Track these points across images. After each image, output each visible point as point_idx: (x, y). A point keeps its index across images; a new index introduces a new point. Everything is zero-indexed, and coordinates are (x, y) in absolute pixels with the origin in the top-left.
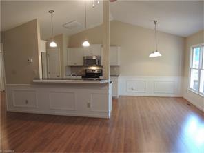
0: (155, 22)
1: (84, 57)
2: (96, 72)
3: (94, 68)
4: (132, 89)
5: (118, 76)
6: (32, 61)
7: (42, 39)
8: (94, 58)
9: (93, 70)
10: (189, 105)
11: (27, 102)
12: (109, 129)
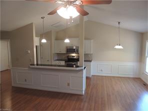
0: (119, 23)
1: (67, 47)
2: (75, 58)
3: (74, 55)
4: (102, 70)
5: (91, 61)
6: (29, 52)
7: (36, 36)
8: (74, 48)
9: (73, 56)
10: (145, 85)
11: (26, 80)
12: (82, 104)
